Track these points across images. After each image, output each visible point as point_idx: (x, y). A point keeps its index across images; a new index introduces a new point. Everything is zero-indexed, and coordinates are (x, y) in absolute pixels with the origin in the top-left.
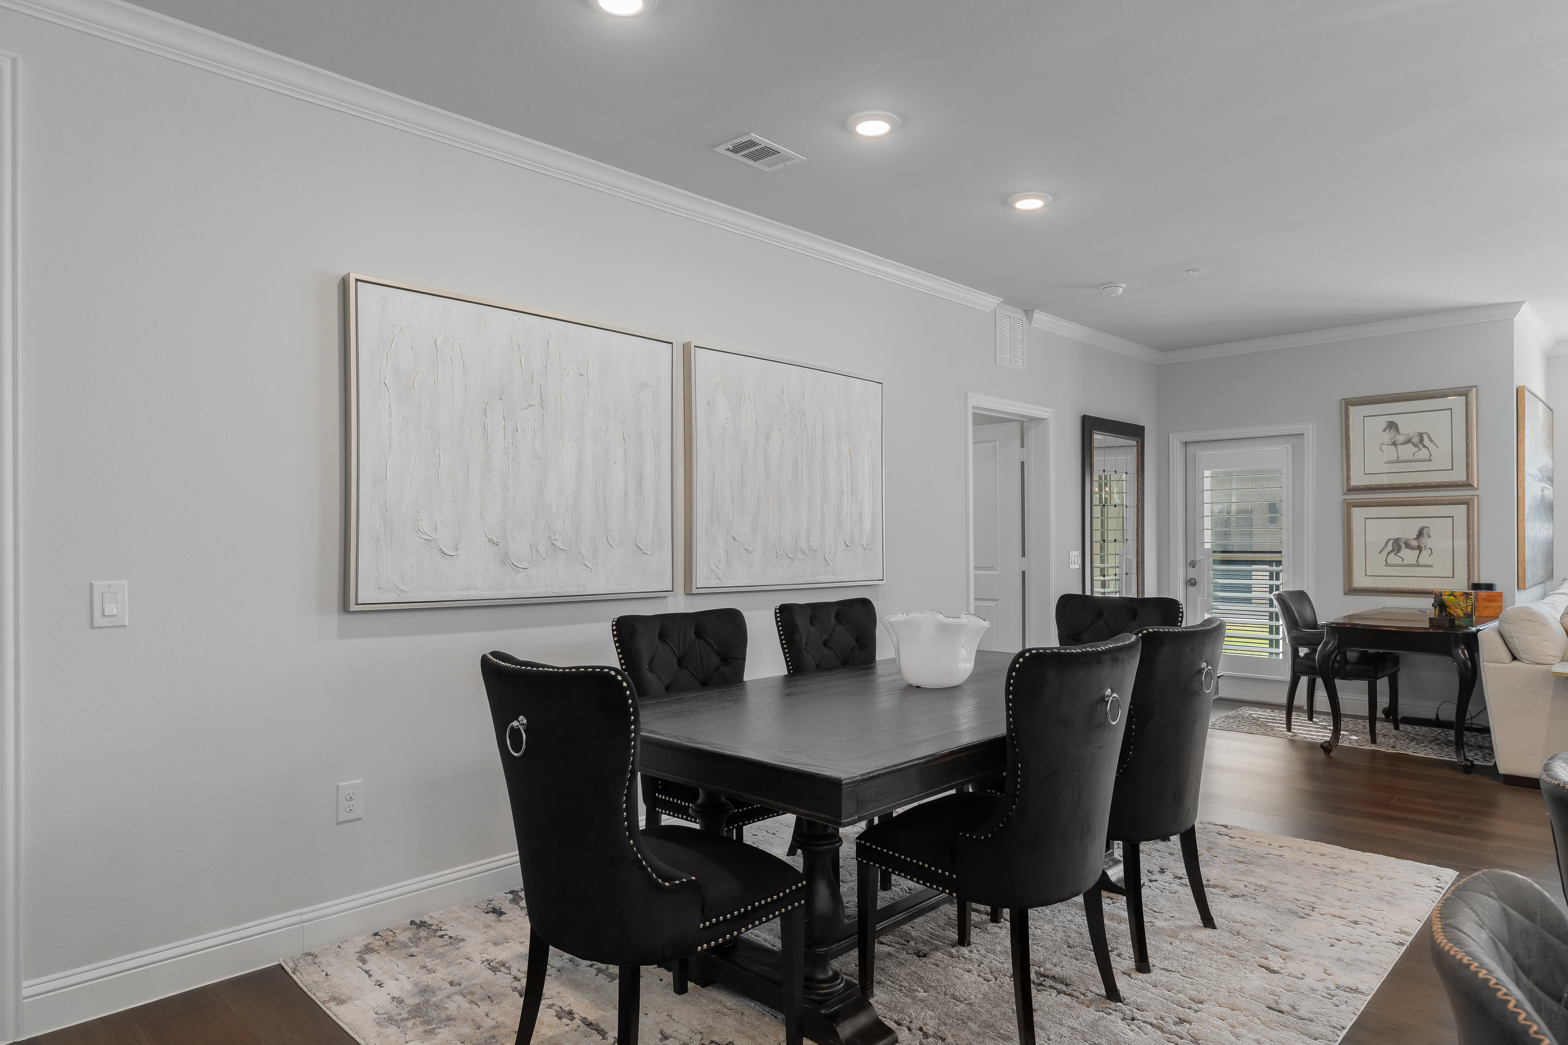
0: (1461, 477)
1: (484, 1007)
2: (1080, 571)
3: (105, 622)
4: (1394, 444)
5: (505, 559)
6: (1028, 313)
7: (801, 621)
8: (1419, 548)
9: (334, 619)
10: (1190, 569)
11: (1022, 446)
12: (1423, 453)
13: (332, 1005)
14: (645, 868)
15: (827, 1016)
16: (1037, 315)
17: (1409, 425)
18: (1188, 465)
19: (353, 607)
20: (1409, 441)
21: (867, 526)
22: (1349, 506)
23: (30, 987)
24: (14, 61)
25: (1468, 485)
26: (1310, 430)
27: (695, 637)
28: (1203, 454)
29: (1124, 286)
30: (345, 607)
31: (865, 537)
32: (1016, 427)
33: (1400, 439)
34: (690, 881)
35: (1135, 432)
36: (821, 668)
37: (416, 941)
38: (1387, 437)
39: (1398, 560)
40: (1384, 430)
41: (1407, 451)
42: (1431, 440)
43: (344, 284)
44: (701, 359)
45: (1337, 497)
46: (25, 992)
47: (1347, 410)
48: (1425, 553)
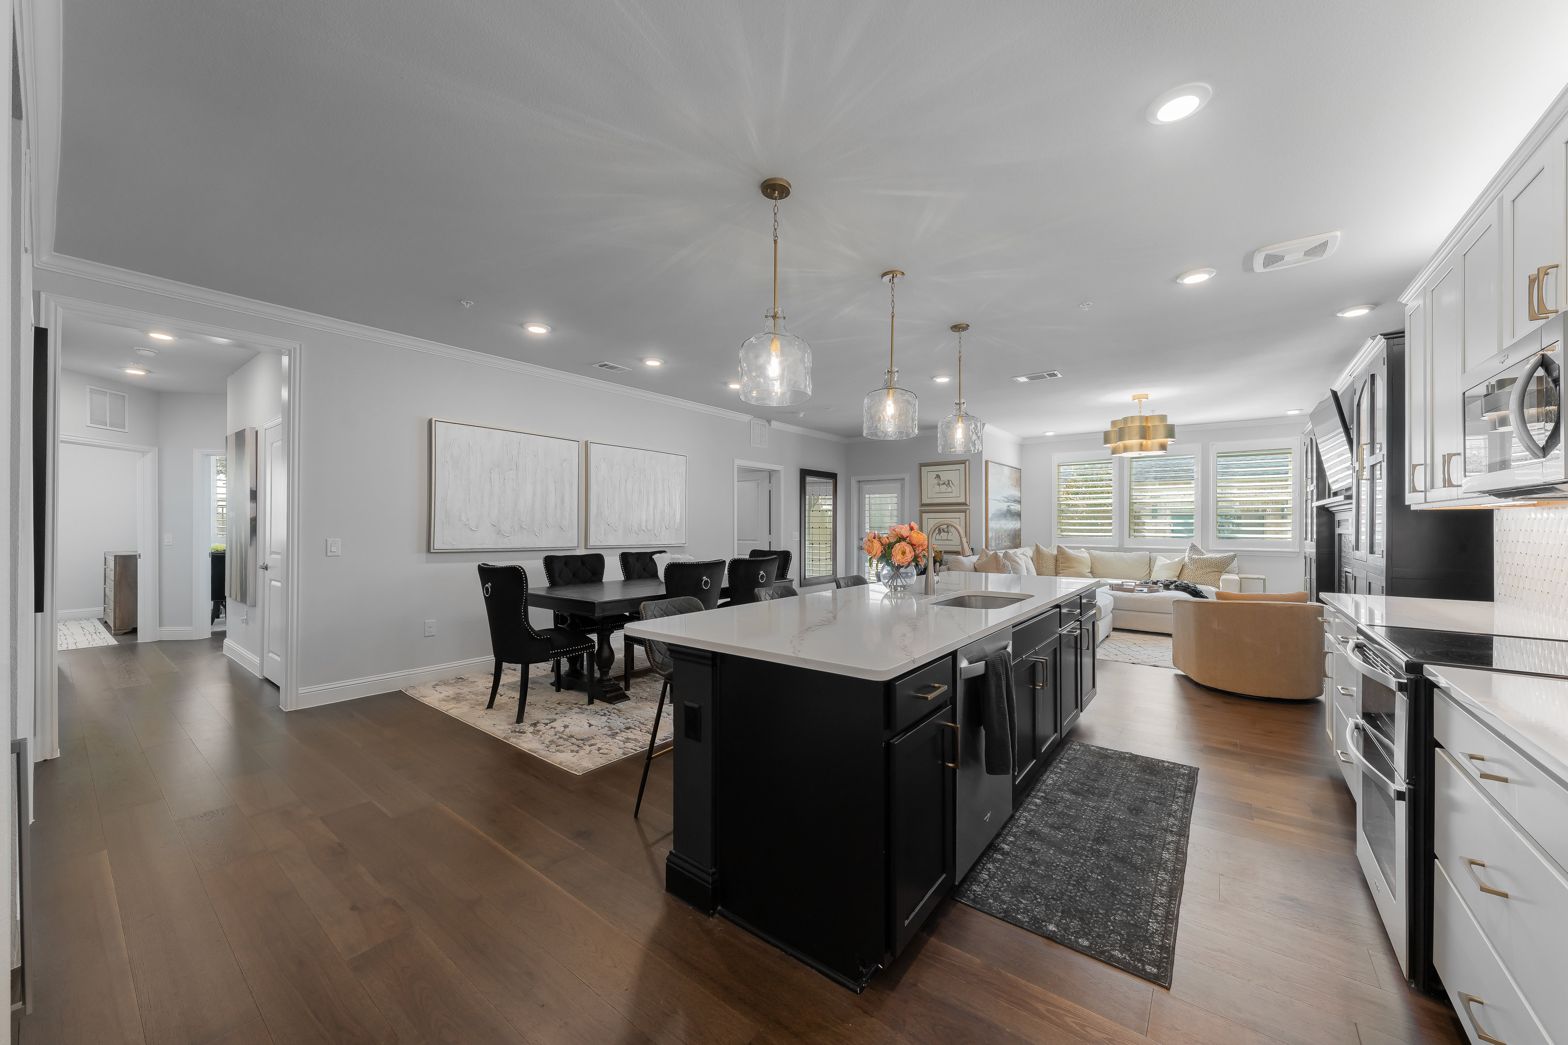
0: (962, 500)
1: (480, 697)
2: (799, 542)
3: (332, 554)
4: (939, 485)
5: (499, 532)
6: (769, 422)
7: (630, 559)
8: (948, 532)
9: (424, 555)
10: (860, 541)
11: (770, 483)
12: (949, 490)
13: (422, 698)
14: (530, 632)
15: (605, 691)
16: (773, 422)
17: (945, 477)
18: (860, 491)
19: (432, 551)
20: (944, 484)
21: (678, 520)
22: (922, 512)
23: (302, 690)
24: (301, 345)
25: (965, 504)
26: (907, 477)
27: (581, 565)
28: (866, 487)
29: (803, 413)
30: (429, 550)
31: (676, 524)
32: (767, 474)
33: (941, 482)
34: (547, 637)
35: (833, 476)
36: (640, 577)
37: (456, 682)
38: (936, 481)
39: (940, 538)
40: (935, 478)
41: (944, 488)
42: (953, 484)
43: (430, 422)
44: (593, 449)
45: (917, 508)
46: (300, 692)
47: (921, 469)
48: (950, 534)
